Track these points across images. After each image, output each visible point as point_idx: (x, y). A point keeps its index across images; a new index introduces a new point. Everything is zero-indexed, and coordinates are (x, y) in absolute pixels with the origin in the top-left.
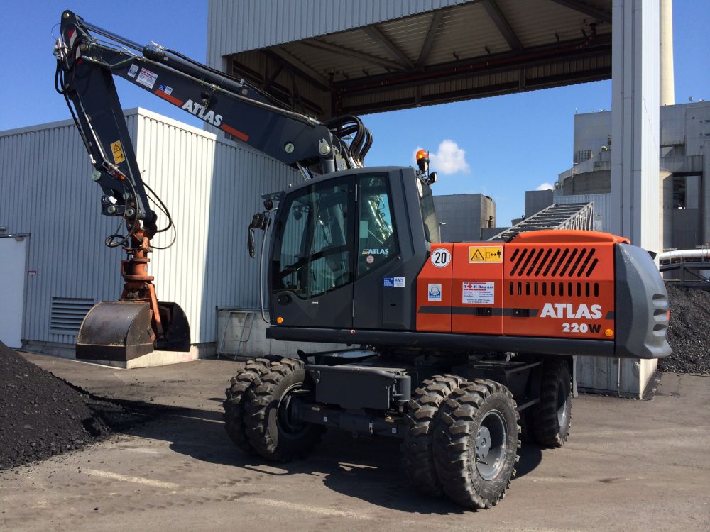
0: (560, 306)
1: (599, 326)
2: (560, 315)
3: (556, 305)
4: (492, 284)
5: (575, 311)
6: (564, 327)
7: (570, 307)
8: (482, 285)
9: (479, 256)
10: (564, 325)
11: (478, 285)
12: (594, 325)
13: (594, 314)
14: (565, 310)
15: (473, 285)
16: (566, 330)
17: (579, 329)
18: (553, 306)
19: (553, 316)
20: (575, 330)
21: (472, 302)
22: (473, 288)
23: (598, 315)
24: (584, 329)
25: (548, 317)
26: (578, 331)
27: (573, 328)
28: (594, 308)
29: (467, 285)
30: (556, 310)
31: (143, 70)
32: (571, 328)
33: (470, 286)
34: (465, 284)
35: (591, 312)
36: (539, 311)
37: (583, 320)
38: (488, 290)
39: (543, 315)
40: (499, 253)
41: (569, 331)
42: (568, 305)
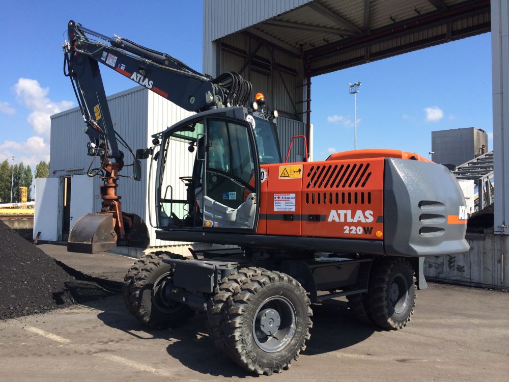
0: (342, 212)
1: (372, 228)
2: (342, 220)
3: (339, 211)
4: (293, 195)
5: (353, 217)
6: (345, 230)
7: (349, 212)
8: (287, 196)
9: (286, 173)
10: (345, 227)
11: (284, 196)
12: (368, 228)
13: (368, 218)
14: (346, 215)
15: (281, 197)
16: (347, 232)
17: (356, 231)
18: (337, 212)
19: (337, 220)
20: (353, 232)
21: (280, 210)
22: (281, 199)
23: (371, 219)
24: (360, 231)
25: (334, 221)
26: (355, 233)
27: (352, 230)
28: (368, 213)
29: (277, 196)
30: (339, 215)
31: (109, 55)
32: (350, 231)
33: (279, 198)
34: (276, 196)
35: (365, 217)
36: (327, 216)
37: (359, 224)
38: (291, 200)
39: (330, 220)
40: (300, 170)
41: (349, 232)
42: (348, 211)
